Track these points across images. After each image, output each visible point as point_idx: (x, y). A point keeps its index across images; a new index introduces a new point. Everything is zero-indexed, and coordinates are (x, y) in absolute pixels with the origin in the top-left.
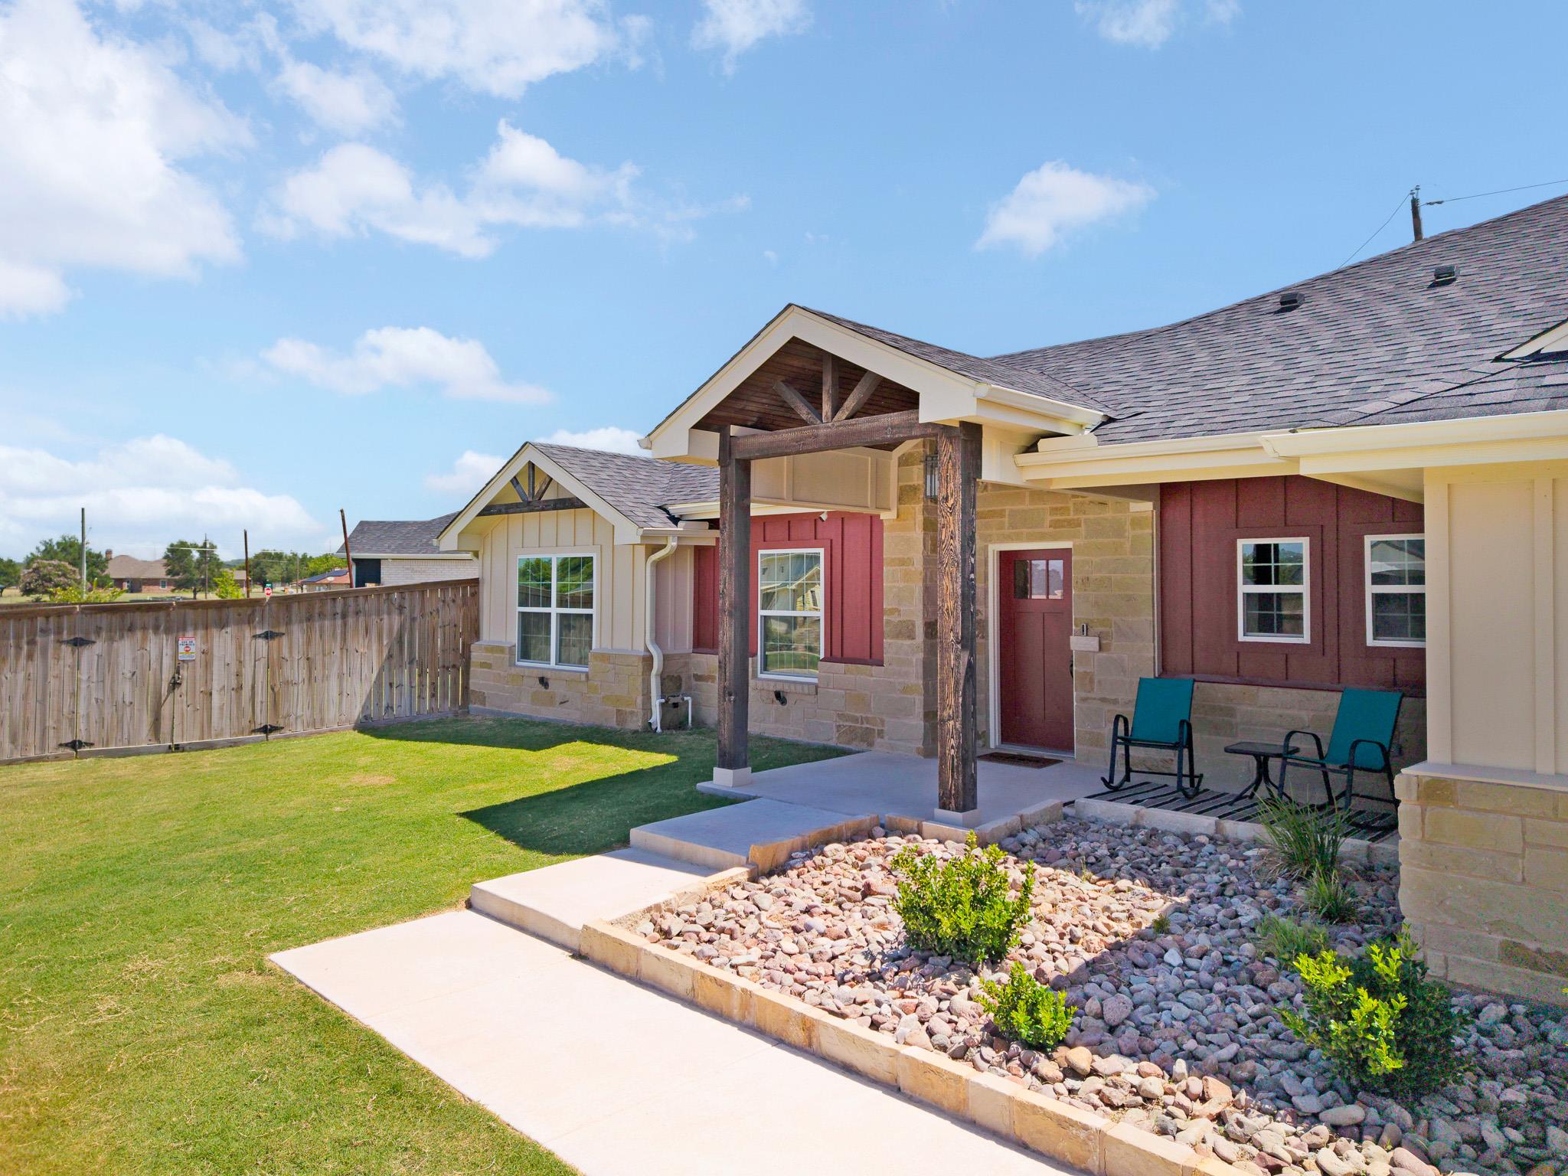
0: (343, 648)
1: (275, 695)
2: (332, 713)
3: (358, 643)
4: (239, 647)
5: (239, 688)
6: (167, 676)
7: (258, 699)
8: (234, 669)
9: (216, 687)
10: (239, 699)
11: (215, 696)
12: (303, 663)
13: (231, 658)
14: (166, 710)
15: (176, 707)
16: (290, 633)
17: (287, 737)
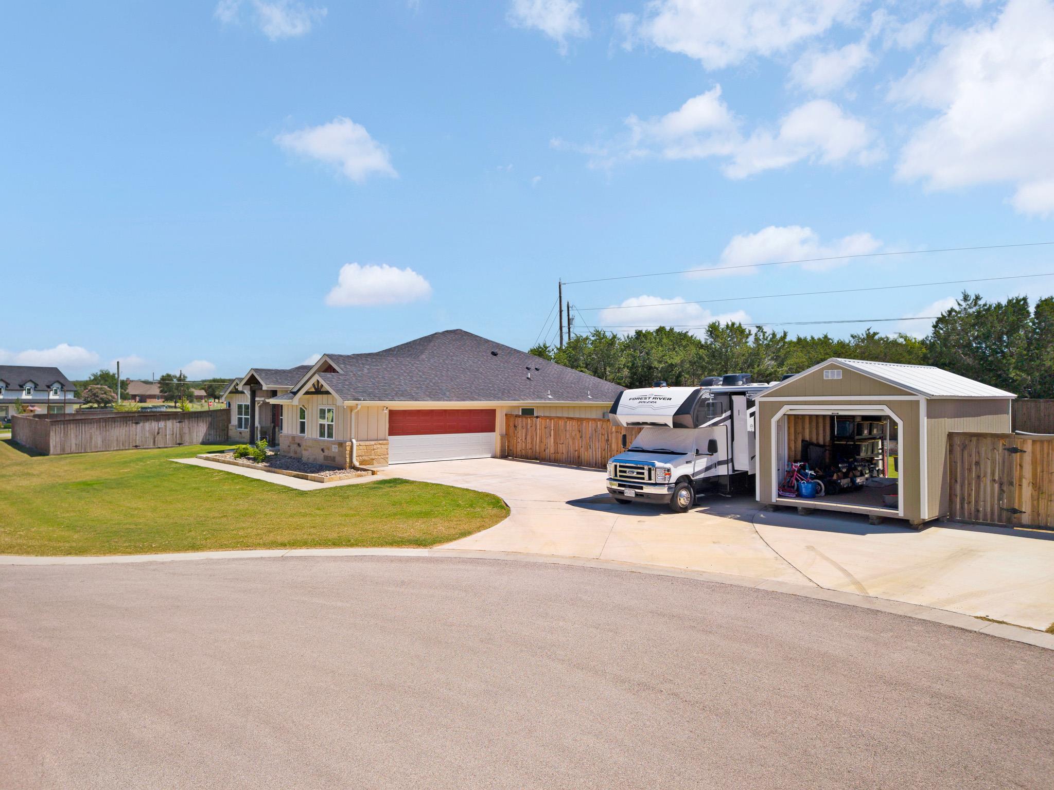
0: (197, 425)
1: (181, 436)
2: (195, 441)
3: (201, 425)
4: (173, 424)
5: (173, 434)
6: (156, 431)
7: (177, 437)
8: (171, 430)
9: (168, 434)
10: (173, 436)
11: (167, 436)
12: (188, 429)
13: (171, 427)
14: (156, 439)
15: (159, 438)
16: (185, 422)
17: (184, 446)
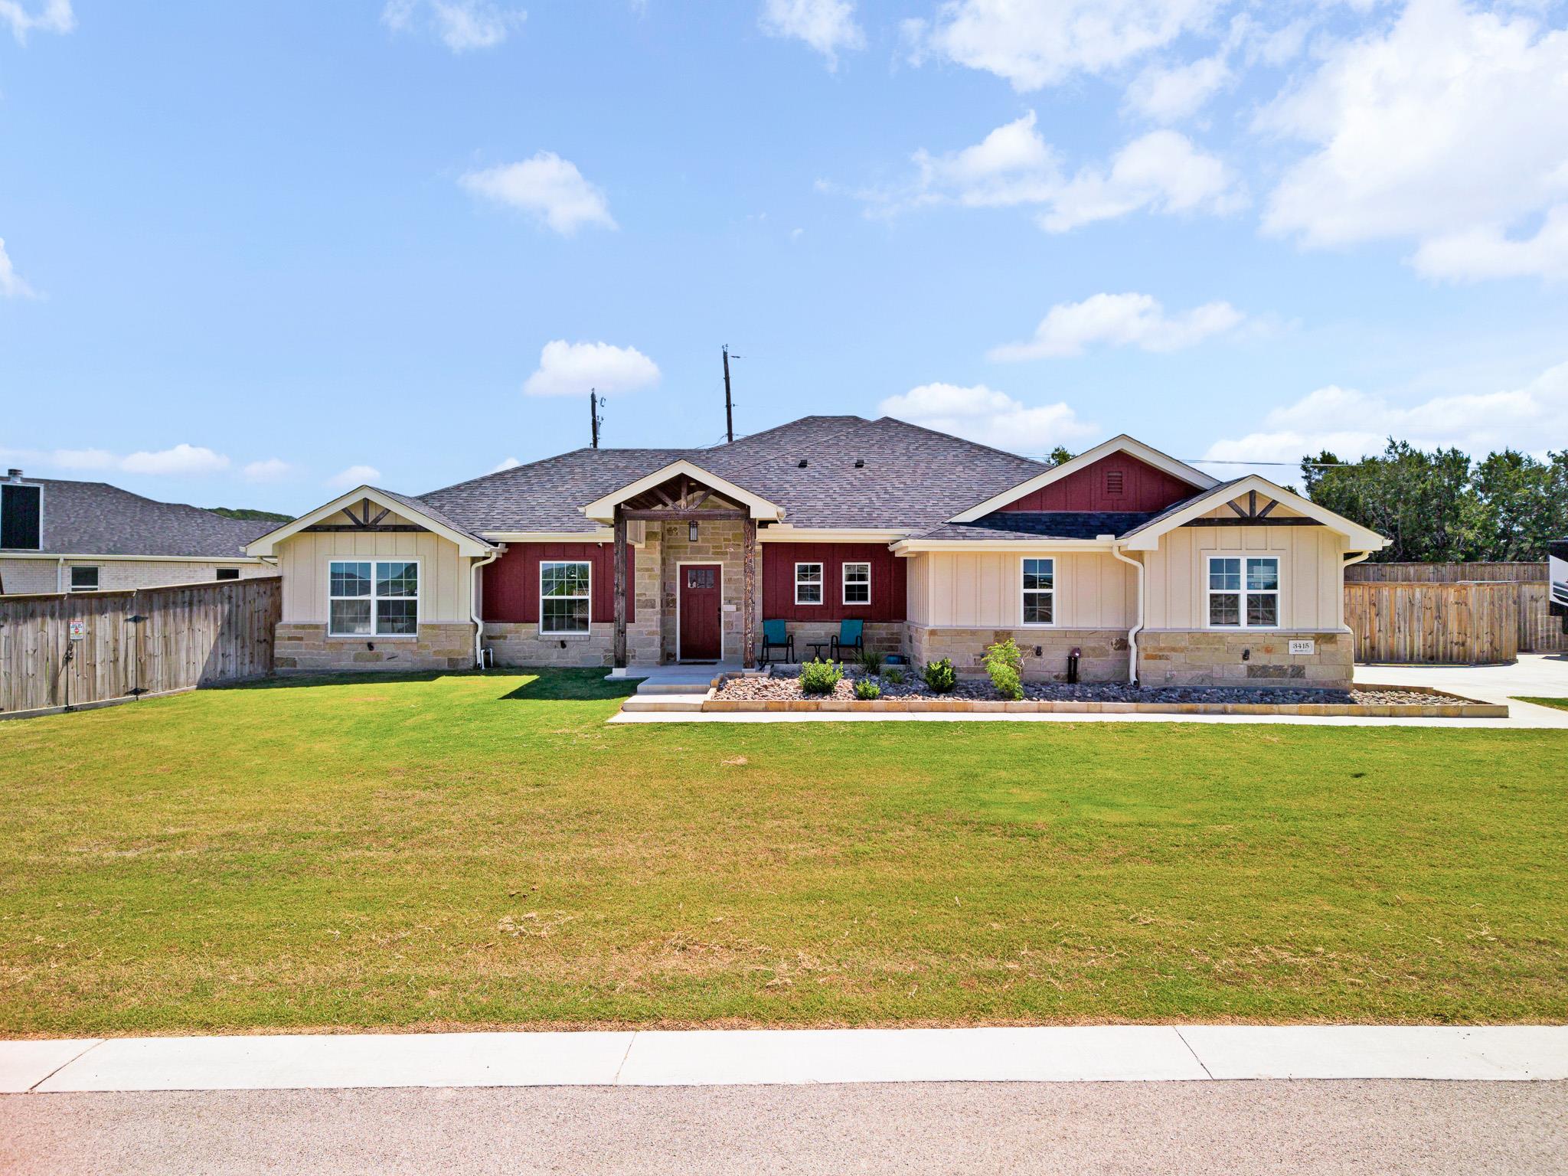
0: (191, 629)
1: (142, 665)
2: (183, 677)
3: (200, 624)
4: (115, 628)
5: (116, 660)
6: (62, 652)
7: (130, 668)
8: (111, 645)
9: (98, 661)
10: (116, 669)
11: (98, 667)
12: (162, 640)
13: (109, 637)
14: (61, 680)
15: (69, 676)
16: (152, 617)
17: (153, 697)
